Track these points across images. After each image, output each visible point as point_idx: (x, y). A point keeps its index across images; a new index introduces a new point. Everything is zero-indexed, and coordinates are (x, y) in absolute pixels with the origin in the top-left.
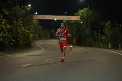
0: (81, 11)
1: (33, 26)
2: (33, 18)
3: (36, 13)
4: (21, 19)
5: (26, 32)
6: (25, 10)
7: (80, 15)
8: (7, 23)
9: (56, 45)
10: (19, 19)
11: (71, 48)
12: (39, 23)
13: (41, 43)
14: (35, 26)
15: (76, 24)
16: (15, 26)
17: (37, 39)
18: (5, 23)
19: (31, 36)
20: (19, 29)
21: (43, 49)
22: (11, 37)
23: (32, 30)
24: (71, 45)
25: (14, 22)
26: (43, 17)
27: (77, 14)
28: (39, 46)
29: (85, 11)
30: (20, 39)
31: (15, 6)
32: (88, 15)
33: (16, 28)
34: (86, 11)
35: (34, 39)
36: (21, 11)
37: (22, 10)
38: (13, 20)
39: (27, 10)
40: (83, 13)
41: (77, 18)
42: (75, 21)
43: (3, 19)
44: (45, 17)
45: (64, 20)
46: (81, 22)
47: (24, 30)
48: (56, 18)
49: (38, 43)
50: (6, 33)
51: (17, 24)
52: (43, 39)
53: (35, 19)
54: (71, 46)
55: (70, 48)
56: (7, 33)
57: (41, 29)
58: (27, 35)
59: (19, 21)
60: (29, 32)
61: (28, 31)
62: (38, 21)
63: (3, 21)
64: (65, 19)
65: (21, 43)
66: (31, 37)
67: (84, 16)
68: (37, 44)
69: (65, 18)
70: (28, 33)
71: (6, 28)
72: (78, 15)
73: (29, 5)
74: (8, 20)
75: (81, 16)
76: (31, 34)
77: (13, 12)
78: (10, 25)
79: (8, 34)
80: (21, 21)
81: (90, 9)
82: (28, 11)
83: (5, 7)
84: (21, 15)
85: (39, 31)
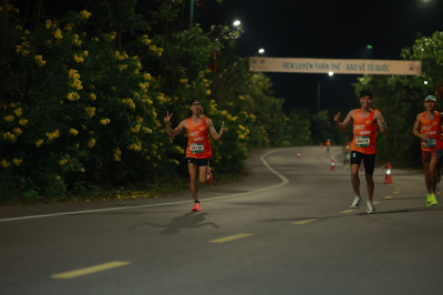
0: (424, 43)
1: (248, 97)
2: (251, 69)
3: (261, 51)
4: (208, 71)
5: (224, 118)
6: (222, 41)
7: (421, 57)
8: (157, 86)
9: (333, 168)
10: (201, 74)
11: (387, 176)
12: (271, 85)
13: (276, 160)
14: (255, 97)
15: (407, 88)
16: (184, 99)
17: (264, 146)
18: (150, 89)
19: (243, 132)
21: (286, 181)
23: (249, 114)
24: (387, 168)
25: (183, 85)
26: (285, 65)
27: (412, 52)
28: (270, 169)
29: (440, 43)
31: (187, 27)
35: (254, 144)
36: (205, 44)
37: (212, 41)
38: (180, 76)
39: (230, 40)
40: (430, 49)
41: (411, 69)
42: (402, 77)
43: (142, 71)
44: (292, 66)
45: (361, 76)
46: (426, 83)
47: (217, 112)
48: (332, 68)
49: (269, 159)
50: (154, 125)
51: (191, 88)
52: (285, 146)
53: (257, 73)
54: (389, 172)
55: (383, 178)
56: (159, 125)
57: (279, 108)
59: (201, 80)
60: (234, 119)
61: (233, 116)
62: (267, 80)
63: (143, 80)
64: (367, 72)
66: (242, 137)
67: (438, 61)
68: (265, 163)
69: (365, 68)
70: (232, 123)
71: (156, 102)
72: (415, 55)
73: (237, 23)
74: (159, 77)
75: (423, 60)
76: (241, 126)
77: (178, 47)
78: (167, 94)
79: (161, 128)
80: (206, 80)
82: (232, 44)
83: (149, 28)
84: (206, 60)
85: (272, 117)
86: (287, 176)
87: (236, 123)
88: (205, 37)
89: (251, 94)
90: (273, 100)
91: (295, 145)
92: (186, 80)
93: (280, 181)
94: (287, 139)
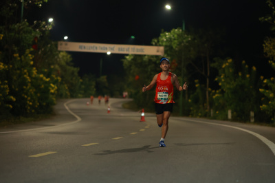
0: (166, 35)
1: (57, 66)
2: (59, 49)
3: (66, 38)
4: (32, 49)
5: (42, 79)
6: (41, 31)
7: (164, 44)
9: (109, 111)
10: (27, 51)
11: (142, 117)
12: (71, 59)
13: (74, 106)
14: (61, 66)
15: (155, 63)
16: (16, 67)
17: (66, 97)
19: (53, 88)
20: (25, 74)
21: (79, 119)
22: (7, 91)
23: (56, 76)
24: (142, 112)
25: (16, 58)
26: (80, 47)
27: (158, 41)
28: (70, 111)
29: (176, 36)
30: (28, 96)
31: (19, 21)
32: (183, 44)
33: (18, 72)
34: (178, 35)
35: (60, 96)
36: (30, 32)
37: (35, 30)
38: (14, 52)
39: (46, 30)
40: (170, 40)
41: (158, 51)
42: (152, 56)
44: (85, 48)
45: (127, 55)
47: (37, 76)
48: (109, 50)
49: (70, 105)
51: (21, 60)
52: (79, 98)
53: (62, 51)
54: (143, 114)
55: (140, 118)
57: (76, 74)
58: (43, 86)
59: (27, 55)
60: (48, 80)
61: (47, 78)
62: (69, 56)
64: (131, 53)
65: (30, 106)
66: (52, 91)
67: (174, 47)
68: (67, 108)
69: (130, 50)
70: (46, 82)
72: (160, 43)
73: (51, 20)
75: (166, 46)
76: (52, 85)
77: (13, 34)
78: (5, 63)
79: (1, 84)
80: (30, 55)
81: (188, 31)
82: (47, 32)
84: (30, 42)
85: (72, 79)
86: (80, 116)
87: (49, 83)
88: (30, 28)
89: (59, 64)
90: (72, 69)
91: (86, 97)
92: (18, 55)
93: (76, 119)
94: (80, 93)
